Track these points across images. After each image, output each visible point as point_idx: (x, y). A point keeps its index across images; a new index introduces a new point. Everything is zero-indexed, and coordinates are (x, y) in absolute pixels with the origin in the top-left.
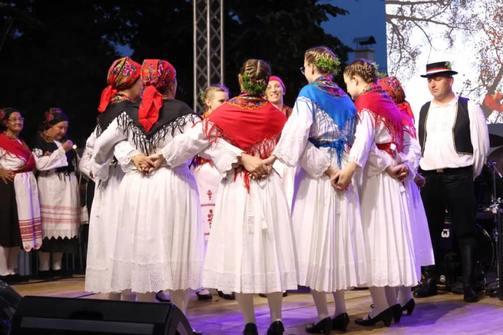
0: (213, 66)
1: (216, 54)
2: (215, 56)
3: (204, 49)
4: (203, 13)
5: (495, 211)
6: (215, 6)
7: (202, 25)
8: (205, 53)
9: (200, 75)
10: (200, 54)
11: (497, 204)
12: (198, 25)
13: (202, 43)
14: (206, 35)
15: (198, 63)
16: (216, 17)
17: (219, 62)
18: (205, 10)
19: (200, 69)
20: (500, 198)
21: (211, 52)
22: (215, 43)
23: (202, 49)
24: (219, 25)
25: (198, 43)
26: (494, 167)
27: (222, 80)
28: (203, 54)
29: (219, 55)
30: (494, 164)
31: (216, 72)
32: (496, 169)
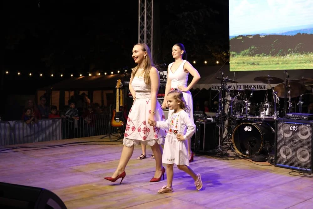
1: (149, 33)
2: (149, 34)
3: (143, 30)
4: (143, 12)
5: (275, 118)
6: (149, 10)
7: (143, 19)
8: (144, 32)
10: (142, 33)
11: (276, 114)
12: (140, 19)
13: (142, 27)
14: (144, 24)
15: (141, 37)
16: (150, 15)
17: (151, 36)
18: (144, 11)
19: (141, 40)
21: (147, 32)
22: (149, 28)
24: (151, 18)
25: (140, 27)
26: (276, 95)
27: (152, 46)
28: (143, 33)
29: (151, 33)
30: (276, 93)
31: (149, 42)
32: (277, 96)
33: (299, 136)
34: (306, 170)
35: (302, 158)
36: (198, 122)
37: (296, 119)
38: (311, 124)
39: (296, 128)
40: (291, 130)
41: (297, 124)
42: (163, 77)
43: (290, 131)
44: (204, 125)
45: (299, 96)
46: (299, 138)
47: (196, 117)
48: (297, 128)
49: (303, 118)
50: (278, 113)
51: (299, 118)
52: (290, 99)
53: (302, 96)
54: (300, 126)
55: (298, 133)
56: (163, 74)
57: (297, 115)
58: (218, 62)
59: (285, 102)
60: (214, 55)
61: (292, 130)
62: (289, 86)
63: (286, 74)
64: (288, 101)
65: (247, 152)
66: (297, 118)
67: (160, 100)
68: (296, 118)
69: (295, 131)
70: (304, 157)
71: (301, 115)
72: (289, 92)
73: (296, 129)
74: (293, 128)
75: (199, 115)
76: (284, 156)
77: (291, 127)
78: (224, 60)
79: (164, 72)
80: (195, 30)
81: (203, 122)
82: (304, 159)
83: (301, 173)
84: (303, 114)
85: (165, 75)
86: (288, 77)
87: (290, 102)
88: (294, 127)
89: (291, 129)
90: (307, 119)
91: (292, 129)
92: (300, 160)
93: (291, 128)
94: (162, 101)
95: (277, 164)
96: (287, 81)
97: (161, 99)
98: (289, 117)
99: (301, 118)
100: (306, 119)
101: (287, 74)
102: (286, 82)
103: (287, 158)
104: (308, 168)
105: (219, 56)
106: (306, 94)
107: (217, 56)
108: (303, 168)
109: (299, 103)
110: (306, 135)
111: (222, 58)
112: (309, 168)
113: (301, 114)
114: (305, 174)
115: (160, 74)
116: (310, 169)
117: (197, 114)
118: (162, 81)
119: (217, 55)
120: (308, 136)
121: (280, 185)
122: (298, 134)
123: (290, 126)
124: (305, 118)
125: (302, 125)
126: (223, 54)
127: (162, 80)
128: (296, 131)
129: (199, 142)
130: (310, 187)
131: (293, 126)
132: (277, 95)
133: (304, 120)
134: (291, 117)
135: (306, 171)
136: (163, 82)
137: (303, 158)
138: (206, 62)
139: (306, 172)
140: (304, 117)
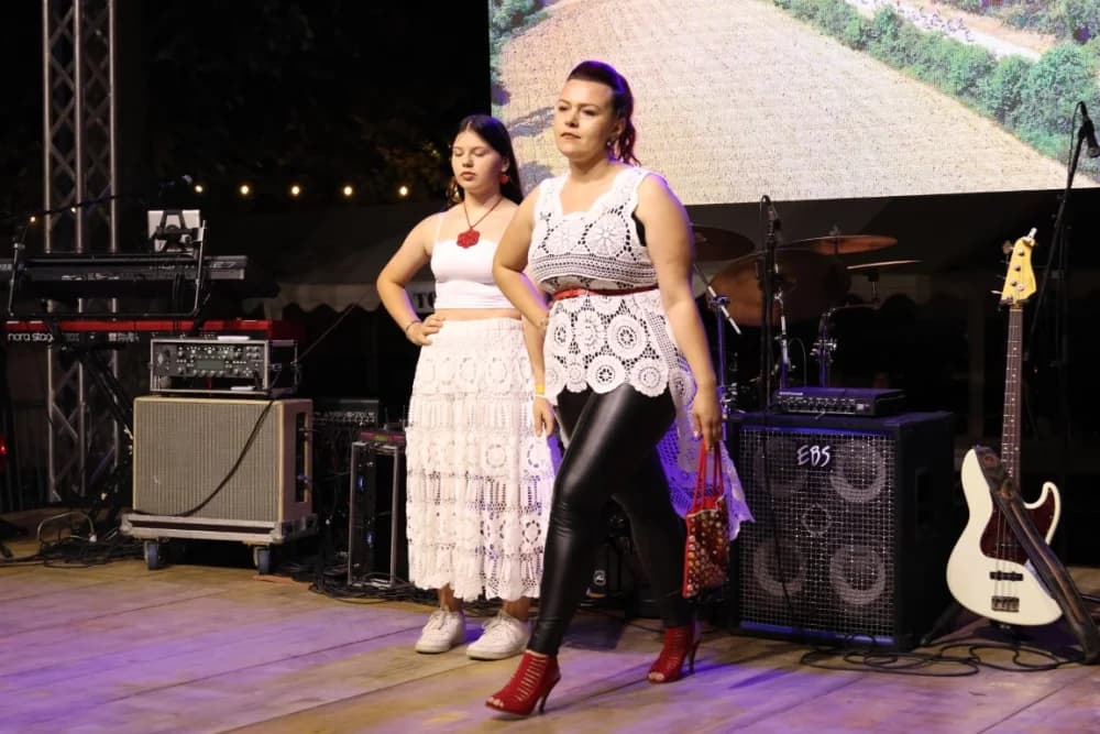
0: (90, 63)
1: (98, 33)
2: (94, 34)
3: (67, 18)
9: (58, 82)
10: (59, 30)
11: (727, 398)
15: (53, 51)
17: (106, 50)
19: (58, 67)
20: (734, 385)
21: (85, 25)
23: (63, 15)
26: (723, 308)
27: (112, 95)
28: (67, 32)
29: (106, 33)
30: (723, 302)
31: (96, 75)
32: (727, 314)
33: (838, 488)
34: (874, 641)
35: (854, 587)
36: (361, 448)
37: (824, 412)
38: (888, 433)
39: (823, 452)
40: (801, 463)
41: (829, 437)
42: (183, 238)
43: (799, 467)
44: (393, 458)
45: (820, 317)
46: (840, 498)
47: (347, 424)
48: (828, 455)
49: (853, 408)
50: (734, 393)
51: (835, 409)
52: (784, 327)
53: (829, 314)
54: (840, 443)
55: (832, 478)
56: (179, 226)
57: (825, 400)
58: (404, 191)
59: (762, 339)
60: (387, 157)
61: (808, 465)
62: (777, 268)
63: (768, 216)
64: (777, 338)
65: (599, 578)
66: (827, 408)
67: (172, 349)
68: (820, 408)
69: (818, 467)
70: (865, 583)
71: (843, 395)
72: (778, 297)
73: (823, 457)
74: (810, 453)
75: (360, 414)
76: (774, 588)
77: (799, 452)
78: (432, 180)
79: (184, 212)
80: (309, 34)
81: (385, 447)
82: (862, 594)
83: (853, 658)
84: (851, 390)
85: (189, 226)
86: (777, 225)
87: (785, 342)
88: (815, 450)
89: (799, 458)
90: (872, 413)
91: (803, 459)
92: (847, 599)
93: (801, 456)
94: (180, 353)
95: (744, 624)
96: (772, 247)
97: (178, 345)
98: (792, 406)
99: (843, 409)
100: (866, 409)
101: (771, 212)
102: (766, 251)
103: (790, 593)
104: (880, 634)
105: (411, 162)
106: (847, 306)
107: (399, 161)
108: (858, 634)
109: (816, 347)
110: (871, 483)
111: (425, 171)
112: (885, 634)
113: (842, 390)
114: (872, 659)
115: (167, 224)
116: (890, 634)
117: (349, 414)
118: (178, 259)
119: (400, 157)
120: (876, 489)
121: (773, 713)
122: (833, 482)
123: (798, 448)
124: (860, 407)
125: (850, 437)
126: (428, 153)
127: (179, 250)
128: (824, 468)
129: (370, 540)
130: (907, 712)
131: (810, 447)
132: (726, 307)
133: (859, 416)
134: (800, 407)
135: (875, 644)
136: (184, 263)
137: (860, 588)
138: (348, 191)
139: (875, 649)
140: (857, 402)
